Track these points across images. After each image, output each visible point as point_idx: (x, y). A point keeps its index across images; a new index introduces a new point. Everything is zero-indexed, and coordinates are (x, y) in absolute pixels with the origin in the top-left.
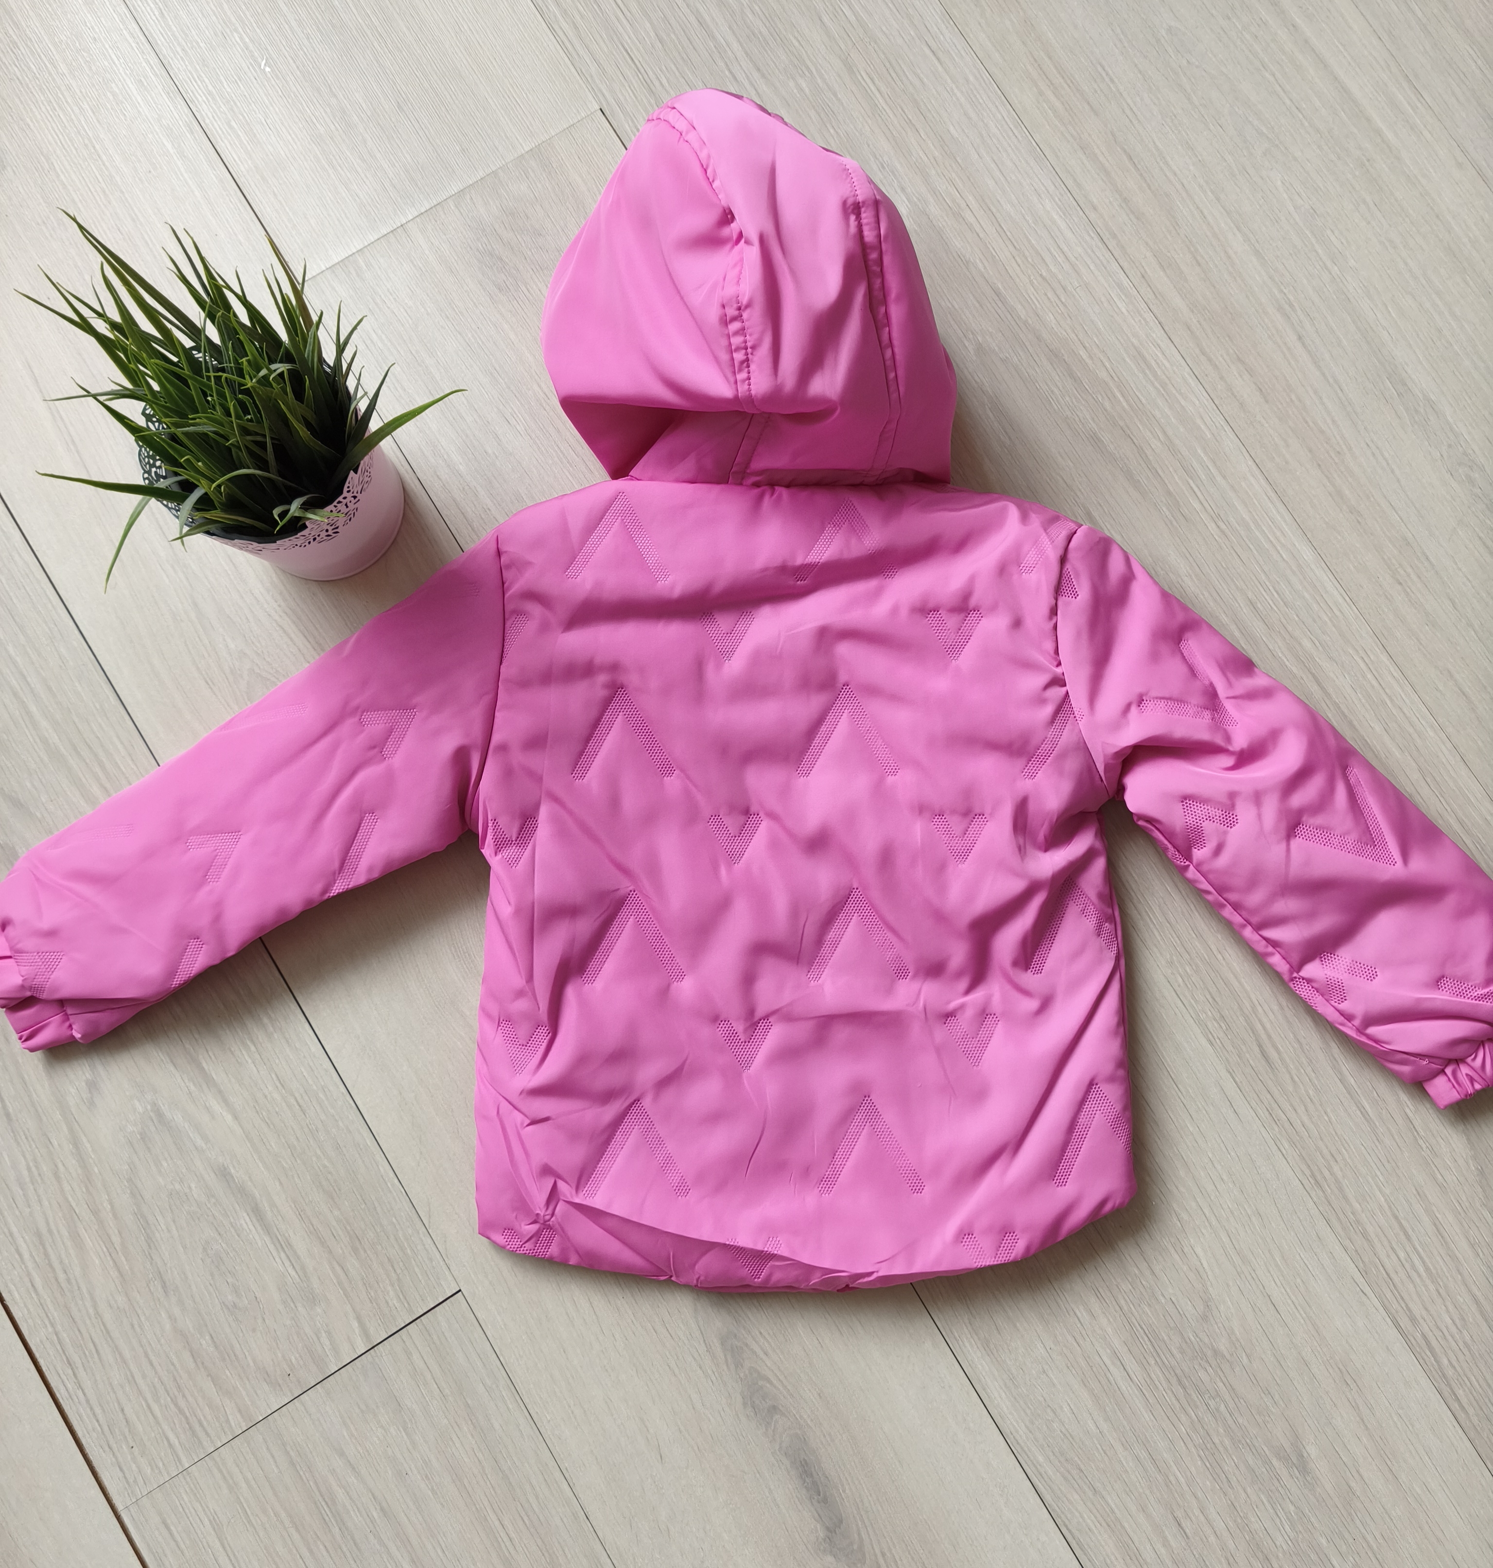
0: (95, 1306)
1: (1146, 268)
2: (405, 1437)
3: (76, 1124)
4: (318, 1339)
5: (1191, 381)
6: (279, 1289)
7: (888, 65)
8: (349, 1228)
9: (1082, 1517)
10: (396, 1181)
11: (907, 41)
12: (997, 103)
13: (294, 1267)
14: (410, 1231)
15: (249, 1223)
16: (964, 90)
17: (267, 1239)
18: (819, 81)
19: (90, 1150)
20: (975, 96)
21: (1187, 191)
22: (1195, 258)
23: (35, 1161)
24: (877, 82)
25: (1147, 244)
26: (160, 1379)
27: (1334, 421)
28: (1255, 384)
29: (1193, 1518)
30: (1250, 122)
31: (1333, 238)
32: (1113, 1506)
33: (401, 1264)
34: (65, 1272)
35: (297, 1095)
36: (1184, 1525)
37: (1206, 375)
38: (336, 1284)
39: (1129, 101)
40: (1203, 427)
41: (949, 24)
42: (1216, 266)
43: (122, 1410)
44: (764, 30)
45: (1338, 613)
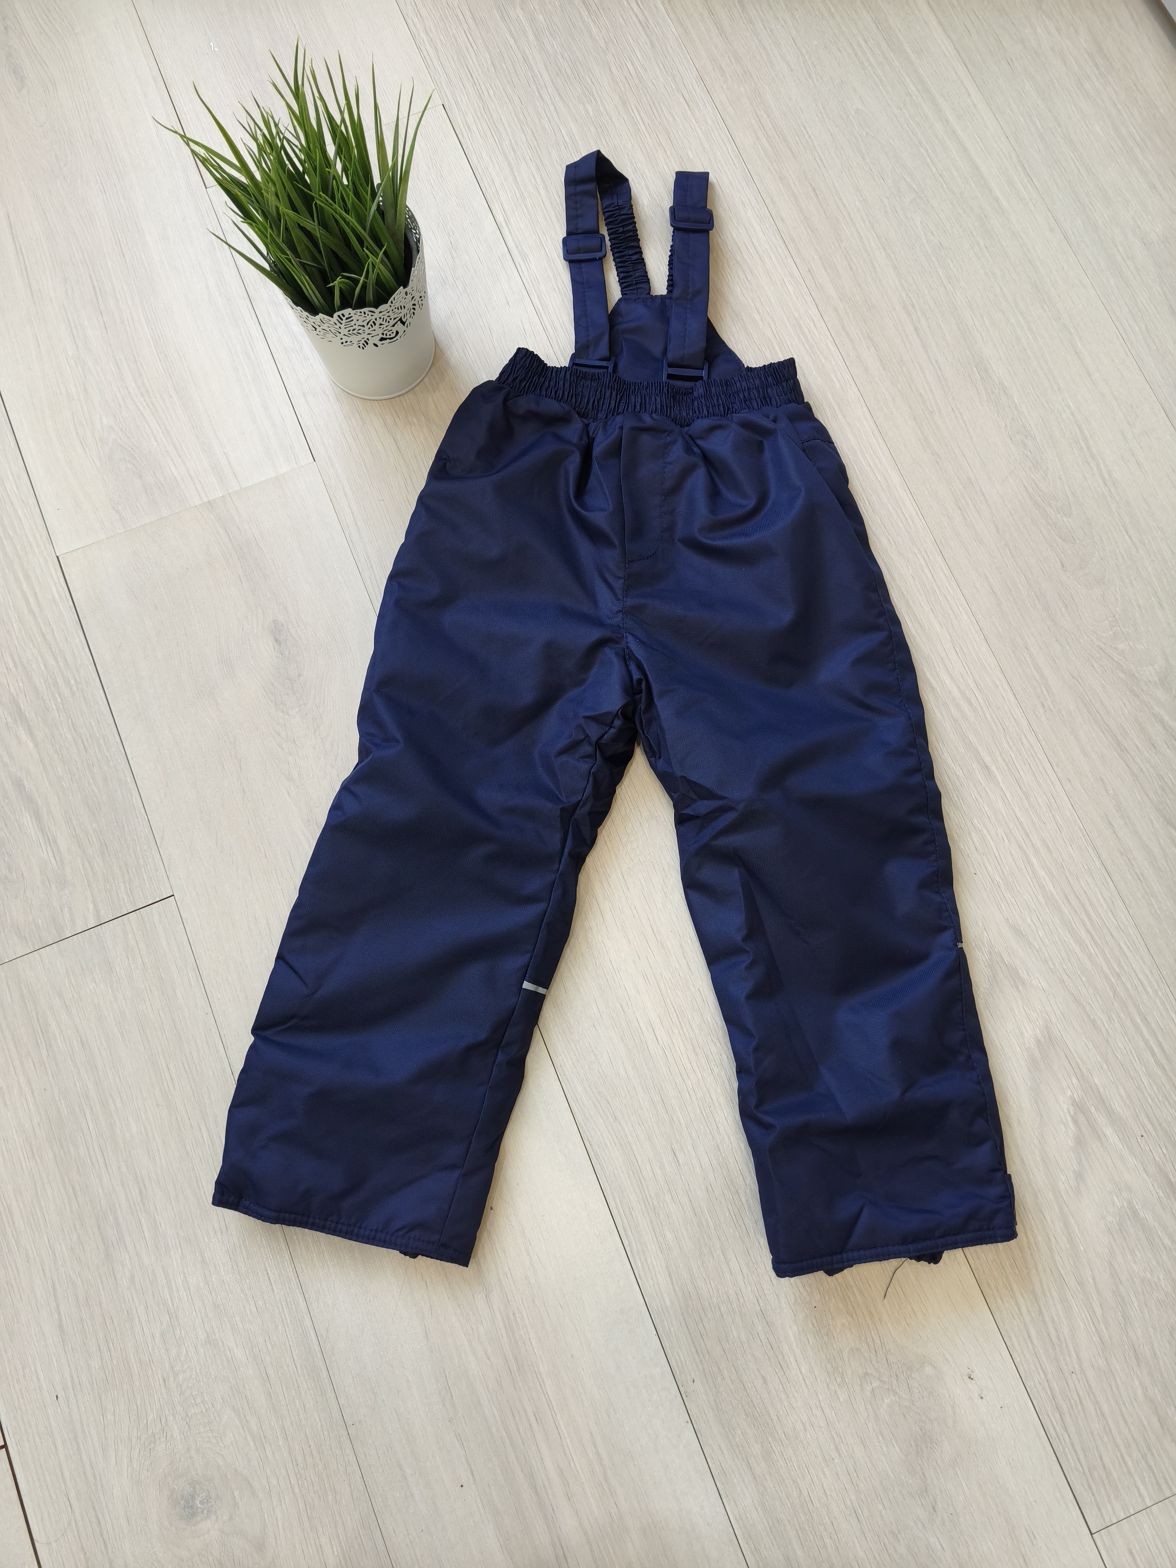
1: (812, 264)
2: (110, 992)
4: (62, 911)
5: (832, 347)
6: (41, 872)
7: (652, 104)
8: (101, 837)
9: (602, 1135)
10: (143, 810)
11: (669, 91)
12: (725, 141)
13: (55, 857)
14: (145, 847)
15: (30, 822)
16: (703, 129)
17: (40, 835)
18: (601, 108)
20: (711, 135)
21: (851, 218)
22: (849, 264)
24: (642, 113)
25: (816, 249)
27: (931, 390)
28: (878, 355)
29: (686, 1152)
30: (905, 179)
31: (951, 265)
32: (627, 1132)
33: (134, 869)
35: (84, 738)
36: (677, 1154)
37: (844, 345)
38: (84, 876)
39: (821, 154)
40: (835, 380)
41: (701, 84)
42: (864, 271)
44: (568, 69)
45: (911, 523)
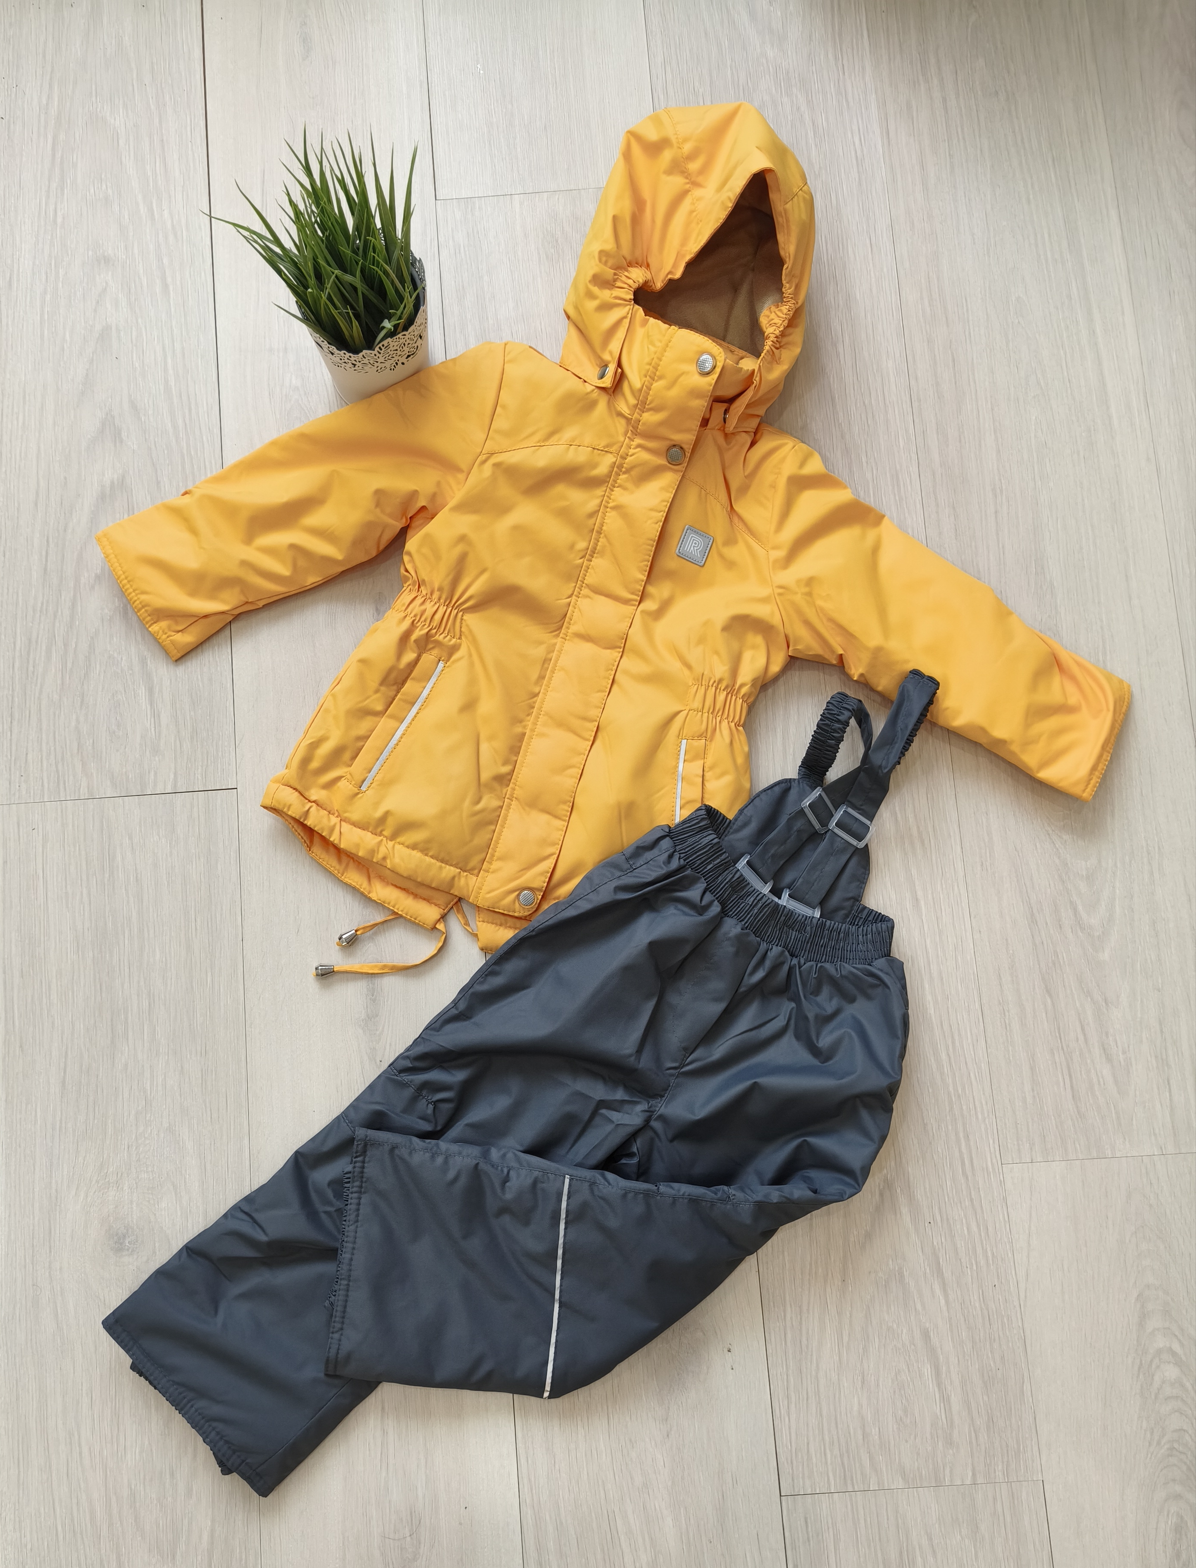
0: (41, 692)
1: (928, 427)
2: (168, 847)
3: (79, 593)
5: (918, 506)
6: (142, 736)
8: (194, 724)
13: (155, 729)
14: (226, 744)
17: (149, 707)
19: (79, 611)
21: (976, 395)
23: (48, 602)
26: (55, 749)
30: (1036, 373)
31: (1047, 465)
33: (212, 758)
34: (34, 667)
37: (929, 508)
38: (173, 750)
39: (971, 328)
42: (969, 447)
43: (27, 754)
